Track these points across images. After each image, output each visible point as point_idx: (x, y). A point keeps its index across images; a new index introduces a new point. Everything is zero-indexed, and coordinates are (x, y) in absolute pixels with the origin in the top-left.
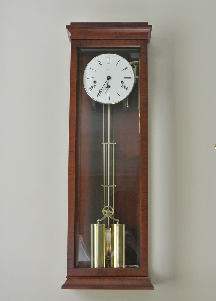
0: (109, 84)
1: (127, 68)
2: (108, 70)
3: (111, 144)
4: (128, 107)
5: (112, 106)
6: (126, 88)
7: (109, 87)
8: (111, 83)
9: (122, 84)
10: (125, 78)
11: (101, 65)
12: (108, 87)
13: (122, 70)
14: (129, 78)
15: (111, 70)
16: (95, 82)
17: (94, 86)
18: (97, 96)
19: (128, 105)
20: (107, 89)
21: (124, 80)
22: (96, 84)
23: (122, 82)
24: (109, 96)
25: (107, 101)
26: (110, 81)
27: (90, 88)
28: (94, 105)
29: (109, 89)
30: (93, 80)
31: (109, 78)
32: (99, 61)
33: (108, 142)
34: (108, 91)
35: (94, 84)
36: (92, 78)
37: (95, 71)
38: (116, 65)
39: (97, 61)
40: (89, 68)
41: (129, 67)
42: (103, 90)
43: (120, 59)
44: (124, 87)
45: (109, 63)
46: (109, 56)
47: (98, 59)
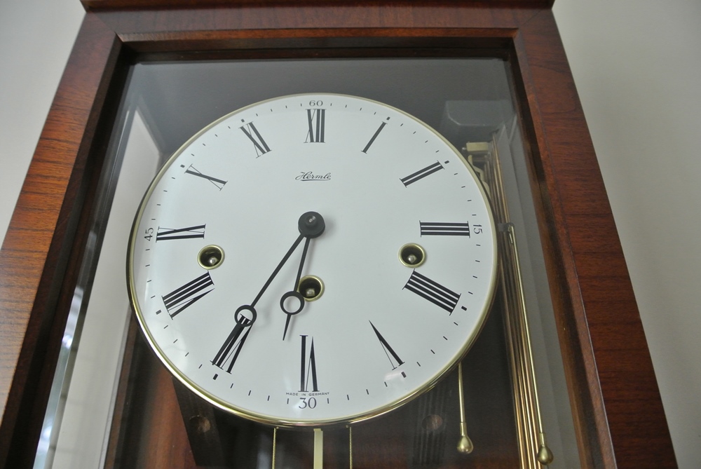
0: (314, 271)
1: (436, 167)
2: (306, 177)
4: (463, 445)
6: (446, 299)
7: (310, 292)
9: (406, 272)
10: (429, 229)
11: (264, 148)
12: (308, 289)
13: (408, 181)
14: (461, 230)
15: (327, 177)
16: (210, 256)
17: (205, 281)
18: (218, 361)
19: (469, 434)
20: (295, 304)
21: (427, 244)
22: (215, 273)
23: (412, 254)
24: (308, 358)
25: (297, 400)
26: (322, 247)
27: (171, 299)
28: (206, 426)
29: (315, 305)
30: (199, 246)
31: (312, 227)
34: (303, 325)
35: (203, 270)
36: (192, 232)
37: (220, 185)
38: (365, 151)
39: (242, 128)
40: (185, 169)
41: (447, 162)
42: (268, 314)
43: (388, 119)
44: (419, 285)
45: (317, 141)
46: (320, 103)
47: (247, 121)
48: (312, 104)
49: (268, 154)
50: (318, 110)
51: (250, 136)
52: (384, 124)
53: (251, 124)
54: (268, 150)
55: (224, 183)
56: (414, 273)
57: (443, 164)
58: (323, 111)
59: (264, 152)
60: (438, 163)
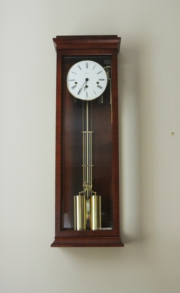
0: (87, 85)
1: (101, 72)
2: (86, 73)
3: (89, 132)
4: (102, 102)
5: (89, 102)
6: (101, 88)
8: (88, 83)
9: (97, 85)
10: (100, 80)
12: (87, 87)
13: (98, 74)
14: (103, 80)
15: (89, 73)
16: (76, 83)
17: (76, 86)
18: (78, 94)
20: (85, 88)
22: (76, 85)
23: (98, 83)
24: (87, 94)
25: (86, 98)
27: (72, 88)
28: (75, 101)
29: (87, 88)
31: (87, 80)
32: (79, 67)
33: (87, 131)
34: (86, 90)
35: (75, 84)
36: (73, 80)
38: (93, 70)
40: (71, 72)
41: (103, 71)
42: (83, 89)
44: (99, 86)
45: (87, 68)
50: (87, 63)
52: (95, 65)
55: (76, 74)
59: (81, 70)
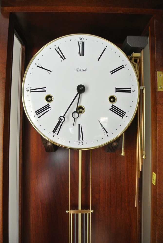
0: (82, 104)
1: (122, 67)
2: (78, 70)
3: (84, 212)
4: (123, 154)
5: (86, 153)
6: (121, 113)
7: (81, 110)
9: (111, 105)
10: (118, 90)
11: (64, 58)
13: (113, 72)
14: (128, 90)
15: (86, 70)
16: (49, 98)
17: (48, 107)
19: (124, 151)
20: (76, 115)
21: (117, 95)
22: (51, 104)
24: (80, 131)
25: (77, 143)
26: (84, 96)
27: (38, 112)
28: (49, 144)
29: (82, 115)
30: (45, 94)
31: (81, 89)
32: (58, 51)
34: (78, 121)
35: (47, 103)
36: (42, 90)
37: (50, 72)
38: (98, 60)
39: (55, 49)
40: (37, 65)
41: (126, 65)
42: (68, 118)
43: (107, 46)
44: (115, 109)
45: (82, 55)
46: (82, 39)
47: (57, 46)
48: (80, 39)
49: (65, 60)
50: (82, 42)
51: (58, 53)
52: (105, 49)
53: (58, 47)
54: (65, 59)
55: (51, 71)
56: (113, 105)
57: (124, 66)
58: (84, 42)
59: (64, 60)
60: (123, 65)
